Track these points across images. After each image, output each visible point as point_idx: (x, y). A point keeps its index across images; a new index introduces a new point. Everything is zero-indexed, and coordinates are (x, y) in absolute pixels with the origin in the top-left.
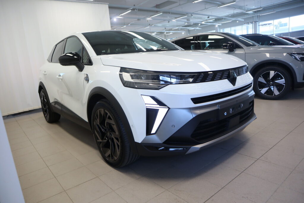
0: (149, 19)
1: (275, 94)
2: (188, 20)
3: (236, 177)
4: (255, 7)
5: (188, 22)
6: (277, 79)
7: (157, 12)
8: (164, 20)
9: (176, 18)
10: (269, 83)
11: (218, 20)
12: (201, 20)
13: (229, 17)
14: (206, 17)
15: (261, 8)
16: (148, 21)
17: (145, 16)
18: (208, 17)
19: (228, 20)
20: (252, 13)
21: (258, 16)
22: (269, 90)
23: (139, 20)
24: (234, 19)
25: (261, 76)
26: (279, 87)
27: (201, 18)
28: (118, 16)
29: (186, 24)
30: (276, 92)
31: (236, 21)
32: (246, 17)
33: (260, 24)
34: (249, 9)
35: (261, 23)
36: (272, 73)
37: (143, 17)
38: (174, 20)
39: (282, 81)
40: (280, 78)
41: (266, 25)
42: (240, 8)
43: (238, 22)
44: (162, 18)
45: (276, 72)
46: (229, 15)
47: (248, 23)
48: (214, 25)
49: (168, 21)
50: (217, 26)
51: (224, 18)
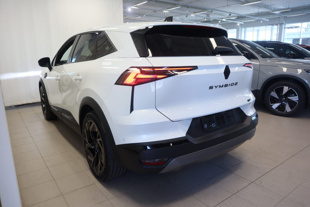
0: (165, 11)
1: (286, 111)
2: (208, 15)
3: (226, 199)
4: (283, 6)
5: (208, 17)
6: (291, 95)
7: (175, 5)
8: (182, 14)
9: (195, 13)
10: (282, 99)
11: (240, 18)
12: (223, 17)
13: (253, 16)
14: (228, 15)
15: (289, 8)
16: (164, 14)
17: (161, 9)
18: (230, 15)
19: (251, 19)
20: (279, 13)
21: (285, 17)
22: (280, 106)
23: (155, 11)
24: (257, 18)
25: (274, 90)
26: (292, 104)
27: (222, 15)
28: (134, 6)
29: (205, 20)
30: (288, 109)
31: (261, 20)
32: (271, 17)
33: (286, 27)
34: (276, 9)
35: (287, 25)
36: (286, 89)
37: (160, 9)
38: (192, 14)
39: (295, 99)
40: (293, 95)
41: (292, 28)
42: (266, 7)
43: (262, 22)
44: (180, 12)
45: (290, 88)
46: (253, 14)
47: (273, 25)
48: (236, 24)
49: (186, 16)
50: (238, 24)
51: (247, 16)
